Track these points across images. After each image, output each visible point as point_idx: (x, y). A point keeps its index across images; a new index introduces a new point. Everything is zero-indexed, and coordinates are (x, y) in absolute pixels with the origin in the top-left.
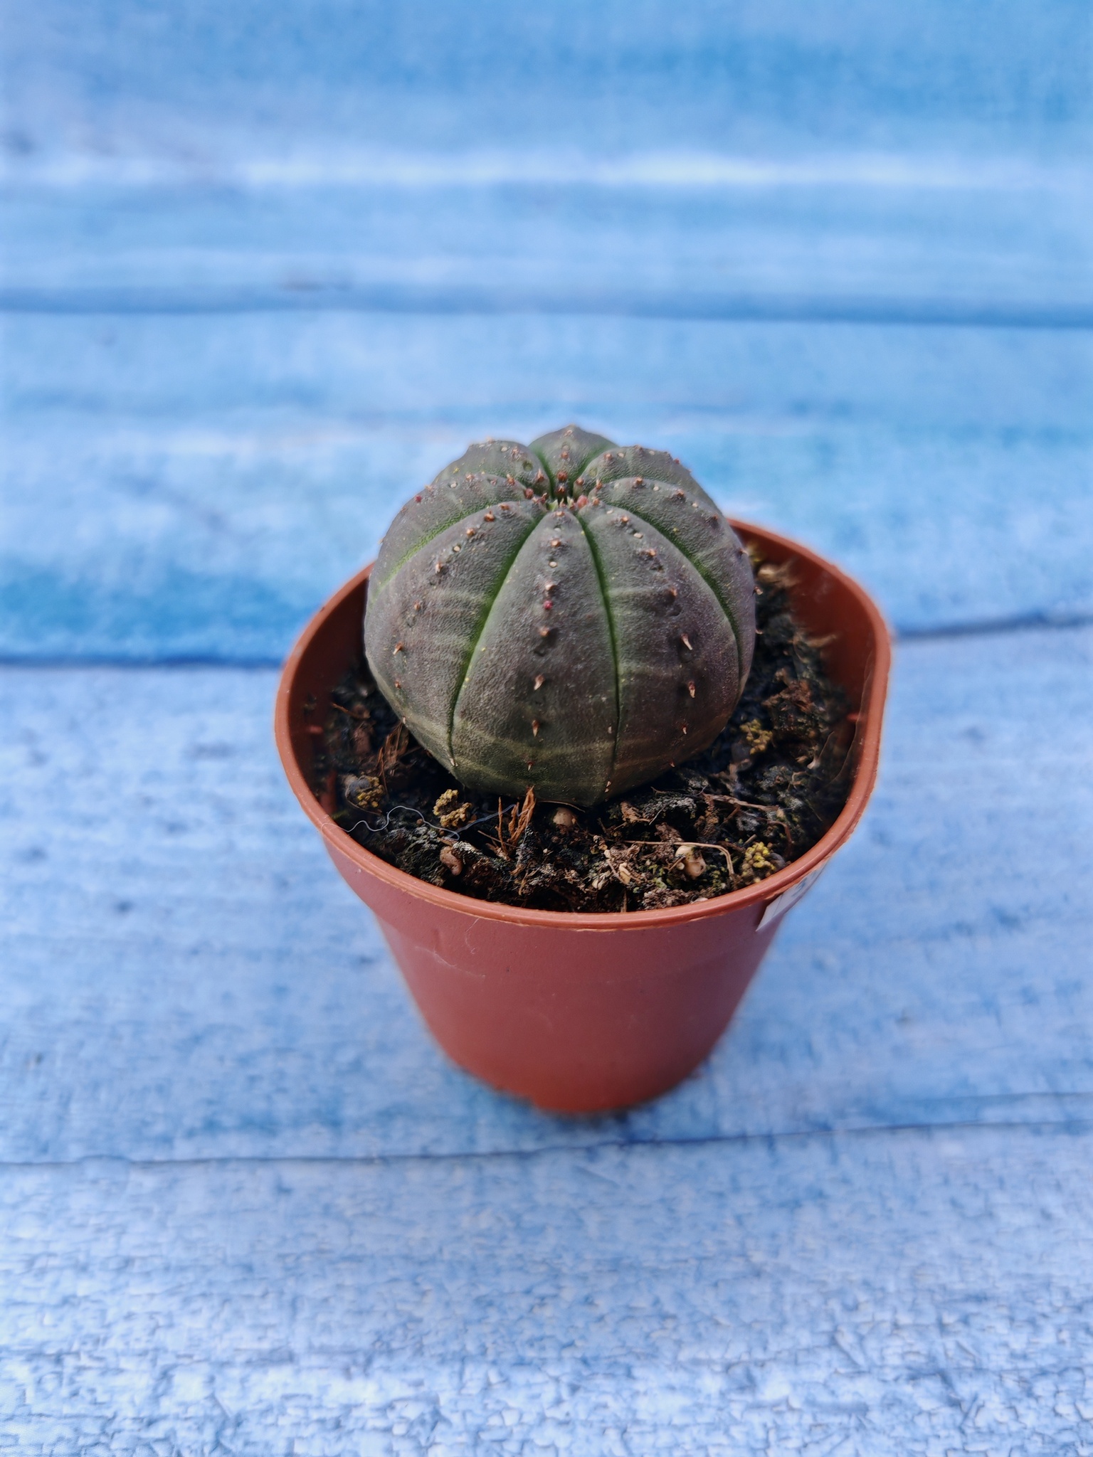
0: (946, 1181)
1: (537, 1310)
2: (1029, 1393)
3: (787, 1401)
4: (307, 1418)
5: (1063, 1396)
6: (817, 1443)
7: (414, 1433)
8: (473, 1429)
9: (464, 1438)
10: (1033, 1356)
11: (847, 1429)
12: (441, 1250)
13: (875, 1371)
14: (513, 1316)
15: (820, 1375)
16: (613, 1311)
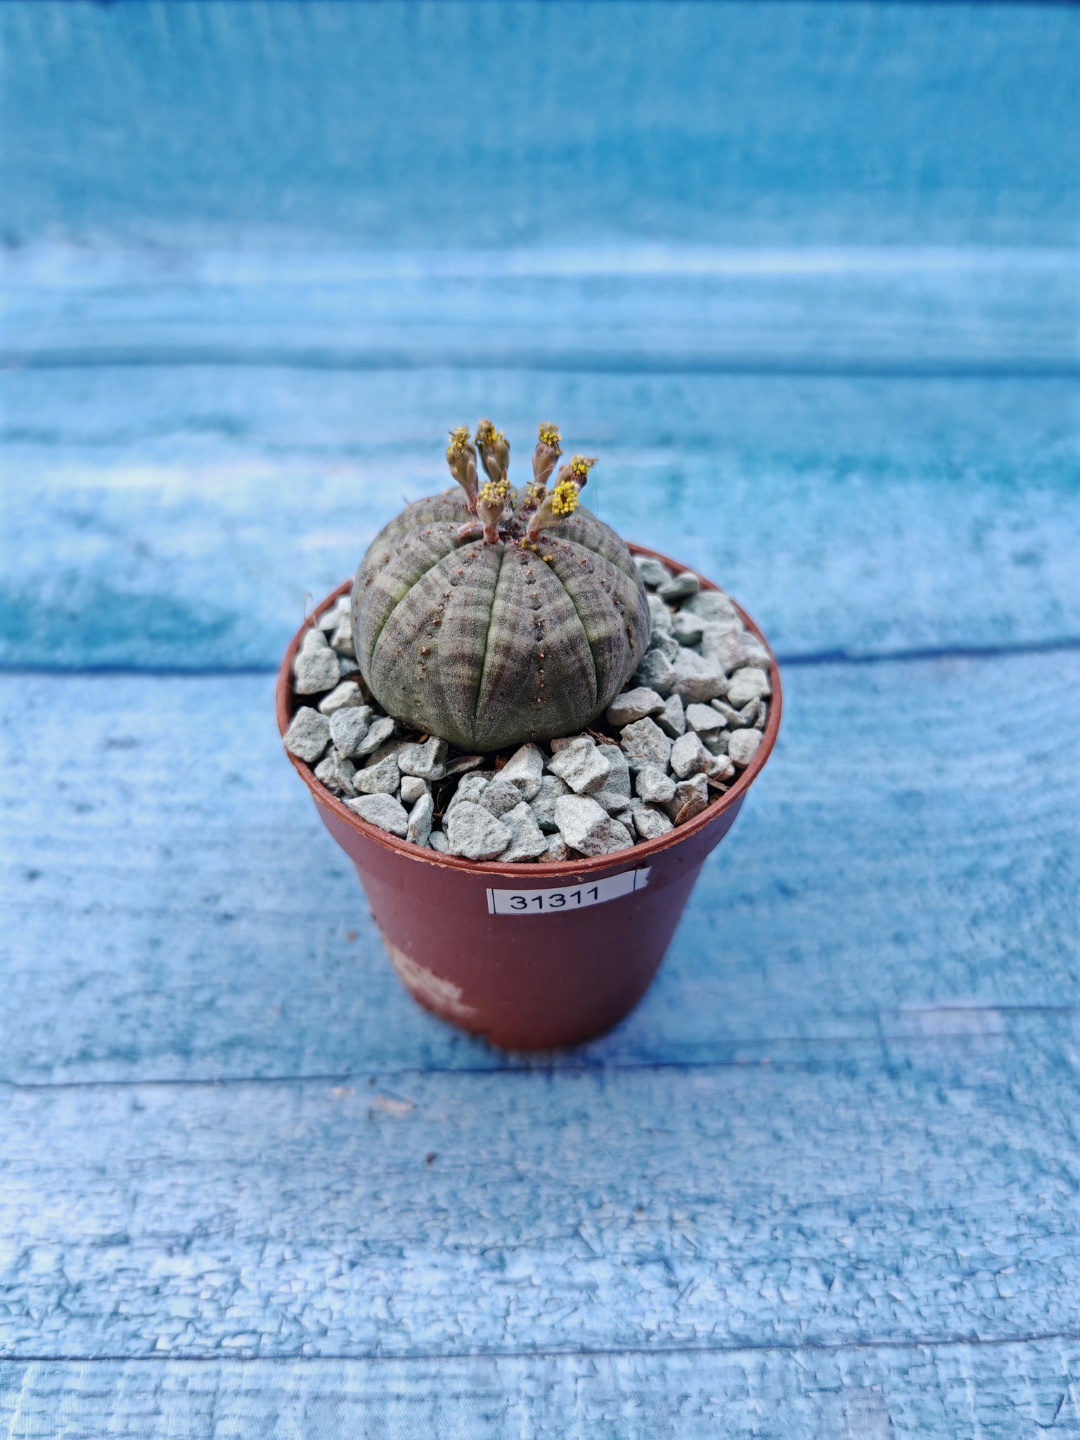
0: (694, 1107)
1: (332, 1203)
2: (740, 1278)
3: (529, 1278)
4: (133, 1286)
5: (769, 1283)
6: (550, 1313)
7: (217, 1297)
8: (265, 1294)
9: (258, 1302)
10: (745, 1248)
11: (578, 1303)
12: (260, 1156)
13: (609, 1256)
14: (310, 1207)
15: (561, 1258)
16: (395, 1204)
